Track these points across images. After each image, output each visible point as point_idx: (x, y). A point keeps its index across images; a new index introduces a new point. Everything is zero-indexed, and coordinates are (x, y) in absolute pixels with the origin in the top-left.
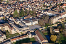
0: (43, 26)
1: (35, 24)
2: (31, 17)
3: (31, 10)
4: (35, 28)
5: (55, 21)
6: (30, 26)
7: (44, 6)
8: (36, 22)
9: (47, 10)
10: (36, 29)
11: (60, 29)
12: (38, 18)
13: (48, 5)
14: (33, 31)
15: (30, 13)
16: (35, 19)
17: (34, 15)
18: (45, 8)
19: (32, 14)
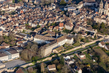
0: (28, 61)
1: (15, 59)
2: (8, 47)
3: (7, 34)
4: (15, 64)
5: (47, 51)
6: (6, 62)
7: (28, 27)
8: (17, 56)
9: (34, 34)
10: (18, 67)
11: (57, 65)
12: (20, 47)
13: (33, 25)
14: (13, 71)
15: (5, 40)
16: (14, 49)
17: (12, 43)
18: (29, 31)
19: (8, 41)
